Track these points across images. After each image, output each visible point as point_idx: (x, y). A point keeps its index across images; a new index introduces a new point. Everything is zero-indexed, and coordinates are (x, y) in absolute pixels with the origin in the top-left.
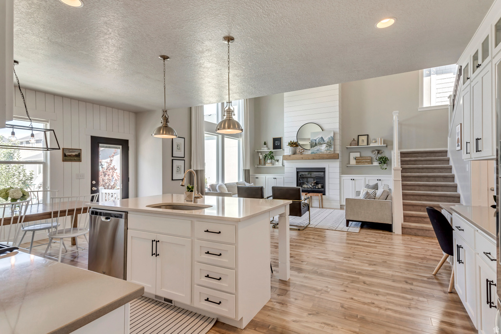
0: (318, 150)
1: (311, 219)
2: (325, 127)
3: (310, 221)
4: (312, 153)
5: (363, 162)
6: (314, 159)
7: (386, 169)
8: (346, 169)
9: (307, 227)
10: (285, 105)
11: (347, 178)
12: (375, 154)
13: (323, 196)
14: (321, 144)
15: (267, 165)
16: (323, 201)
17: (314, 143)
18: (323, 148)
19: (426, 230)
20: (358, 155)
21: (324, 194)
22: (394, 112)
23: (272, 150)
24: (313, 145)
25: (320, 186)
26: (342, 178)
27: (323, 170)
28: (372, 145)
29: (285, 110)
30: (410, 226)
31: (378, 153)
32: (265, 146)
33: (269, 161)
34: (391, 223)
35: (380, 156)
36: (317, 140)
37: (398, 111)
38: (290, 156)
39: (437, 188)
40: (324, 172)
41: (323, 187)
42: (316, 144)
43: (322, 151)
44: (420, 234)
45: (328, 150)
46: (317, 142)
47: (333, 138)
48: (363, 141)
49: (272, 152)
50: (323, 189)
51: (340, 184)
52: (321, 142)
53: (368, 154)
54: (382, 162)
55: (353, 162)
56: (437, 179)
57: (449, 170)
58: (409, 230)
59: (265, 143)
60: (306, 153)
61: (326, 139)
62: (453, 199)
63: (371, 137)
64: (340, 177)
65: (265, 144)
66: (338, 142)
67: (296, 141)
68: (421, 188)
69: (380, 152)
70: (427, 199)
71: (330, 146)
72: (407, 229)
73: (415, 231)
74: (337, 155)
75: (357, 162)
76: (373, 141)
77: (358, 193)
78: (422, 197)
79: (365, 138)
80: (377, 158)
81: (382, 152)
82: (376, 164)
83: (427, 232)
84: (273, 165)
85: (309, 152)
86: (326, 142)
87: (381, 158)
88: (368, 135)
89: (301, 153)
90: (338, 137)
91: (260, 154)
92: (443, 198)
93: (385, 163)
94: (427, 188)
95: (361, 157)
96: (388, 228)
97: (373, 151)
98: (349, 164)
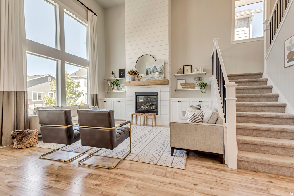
0: (152, 77)
1: (132, 147)
2: (157, 58)
3: (131, 149)
4: (147, 80)
5: (187, 87)
6: (149, 85)
7: (205, 92)
8: (174, 93)
9: (124, 159)
10: (127, 40)
11: (175, 100)
12: (196, 81)
13: (156, 116)
14: (154, 72)
15: (114, 91)
16: (156, 119)
17: (149, 71)
18: (156, 75)
19: (269, 165)
20: (183, 82)
21: (157, 114)
22: (215, 39)
23: (118, 78)
24: (148, 73)
25: (154, 107)
26: (171, 101)
27: (156, 94)
28: (194, 73)
29: (127, 44)
30: (248, 158)
31: (199, 79)
32: (113, 75)
33: (115, 87)
34: (222, 153)
35: (200, 82)
36: (151, 69)
37: (218, 38)
38: (130, 82)
39: (263, 109)
40: (157, 95)
41: (156, 108)
42: (150, 72)
43: (155, 78)
44: (260, 170)
45: (160, 77)
46: (151, 70)
47: (164, 67)
48: (187, 70)
49: (117, 80)
50: (156, 110)
51: (169, 105)
52: (155, 71)
53: (191, 81)
54: (203, 86)
55: (180, 87)
56: (260, 99)
57: (269, 90)
58: (247, 164)
59: (112, 72)
60: (143, 80)
61: (158, 68)
62: (286, 121)
63: (193, 67)
64: (169, 99)
65: (113, 74)
66: (168, 71)
67: (134, 70)
68: (247, 108)
69: (201, 79)
70: (256, 120)
71: (161, 73)
72: (243, 163)
73: (254, 165)
74: (167, 81)
75: (182, 87)
76: (196, 70)
77: (184, 113)
78: (251, 119)
79: (189, 68)
80: (199, 84)
81: (202, 79)
82: (197, 88)
83: (270, 167)
84: (119, 91)
85: (145, 79)
86: (158, 70)
87: (202, 83)
88: (191, 65)
89: (139, 80)
90: (168, 66)
91: (109, 82)
92: (274, 120)
93: (204, 88)
94: (253, 109)
95: (186, 83)
96: (219, 158)
97: (195, 78)
98: (177, 89)
